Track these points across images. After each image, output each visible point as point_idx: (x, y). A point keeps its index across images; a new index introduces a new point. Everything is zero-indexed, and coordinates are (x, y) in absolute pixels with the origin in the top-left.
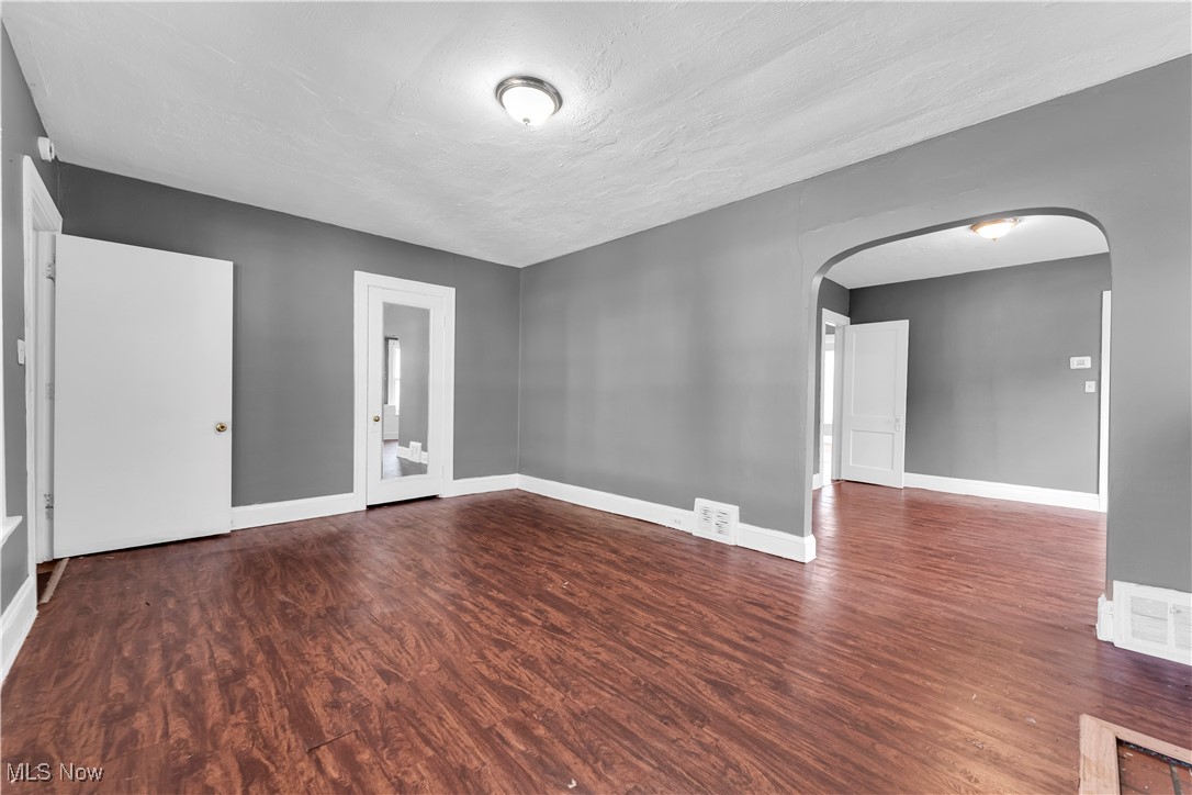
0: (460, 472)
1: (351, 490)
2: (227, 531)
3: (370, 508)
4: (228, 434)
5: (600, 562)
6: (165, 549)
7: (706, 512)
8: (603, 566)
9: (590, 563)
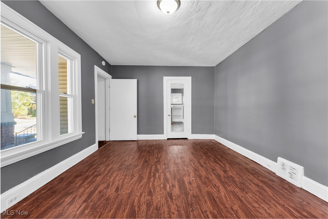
0: (193, 132)
1: (163, 134)
2: (136, 140)
3: (168, 139)
4: (136, 118)
5: (215, 174)
6: (128, 142)
7: (283, 165)
8: (214, 176)
9: (209, 173)
